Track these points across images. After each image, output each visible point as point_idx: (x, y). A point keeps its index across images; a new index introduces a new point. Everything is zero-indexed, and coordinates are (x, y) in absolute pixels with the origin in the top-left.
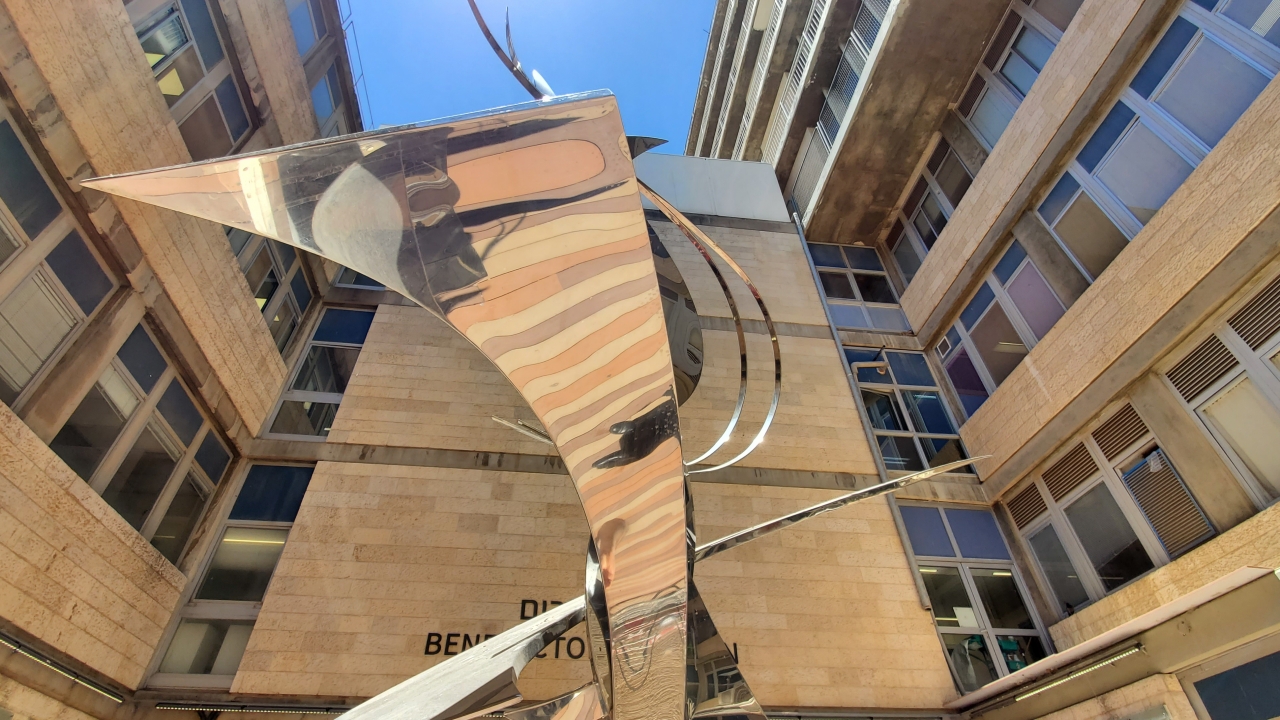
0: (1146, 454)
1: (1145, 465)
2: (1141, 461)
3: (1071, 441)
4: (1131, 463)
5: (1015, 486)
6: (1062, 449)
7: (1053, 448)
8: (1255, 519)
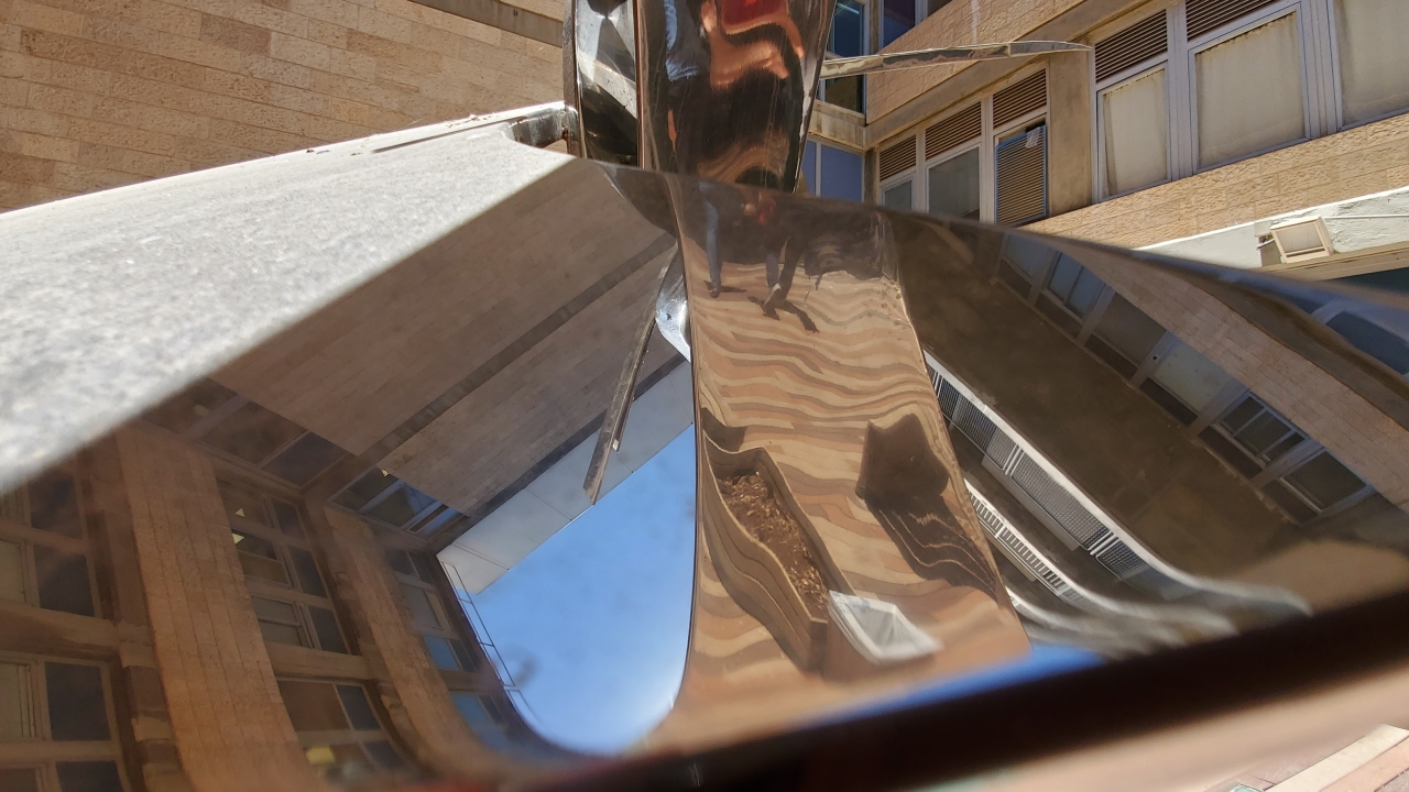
0: (1029, 129)
1: (1024, 139)
2: (1023, 134)
3: (970, 99)
4: (1013, 134)
5: (897, 135)
6: (958, 104)
7: (951, 102)
8: (1086, 210)
